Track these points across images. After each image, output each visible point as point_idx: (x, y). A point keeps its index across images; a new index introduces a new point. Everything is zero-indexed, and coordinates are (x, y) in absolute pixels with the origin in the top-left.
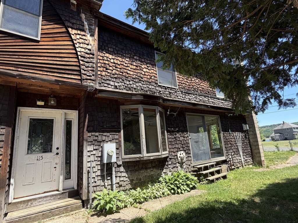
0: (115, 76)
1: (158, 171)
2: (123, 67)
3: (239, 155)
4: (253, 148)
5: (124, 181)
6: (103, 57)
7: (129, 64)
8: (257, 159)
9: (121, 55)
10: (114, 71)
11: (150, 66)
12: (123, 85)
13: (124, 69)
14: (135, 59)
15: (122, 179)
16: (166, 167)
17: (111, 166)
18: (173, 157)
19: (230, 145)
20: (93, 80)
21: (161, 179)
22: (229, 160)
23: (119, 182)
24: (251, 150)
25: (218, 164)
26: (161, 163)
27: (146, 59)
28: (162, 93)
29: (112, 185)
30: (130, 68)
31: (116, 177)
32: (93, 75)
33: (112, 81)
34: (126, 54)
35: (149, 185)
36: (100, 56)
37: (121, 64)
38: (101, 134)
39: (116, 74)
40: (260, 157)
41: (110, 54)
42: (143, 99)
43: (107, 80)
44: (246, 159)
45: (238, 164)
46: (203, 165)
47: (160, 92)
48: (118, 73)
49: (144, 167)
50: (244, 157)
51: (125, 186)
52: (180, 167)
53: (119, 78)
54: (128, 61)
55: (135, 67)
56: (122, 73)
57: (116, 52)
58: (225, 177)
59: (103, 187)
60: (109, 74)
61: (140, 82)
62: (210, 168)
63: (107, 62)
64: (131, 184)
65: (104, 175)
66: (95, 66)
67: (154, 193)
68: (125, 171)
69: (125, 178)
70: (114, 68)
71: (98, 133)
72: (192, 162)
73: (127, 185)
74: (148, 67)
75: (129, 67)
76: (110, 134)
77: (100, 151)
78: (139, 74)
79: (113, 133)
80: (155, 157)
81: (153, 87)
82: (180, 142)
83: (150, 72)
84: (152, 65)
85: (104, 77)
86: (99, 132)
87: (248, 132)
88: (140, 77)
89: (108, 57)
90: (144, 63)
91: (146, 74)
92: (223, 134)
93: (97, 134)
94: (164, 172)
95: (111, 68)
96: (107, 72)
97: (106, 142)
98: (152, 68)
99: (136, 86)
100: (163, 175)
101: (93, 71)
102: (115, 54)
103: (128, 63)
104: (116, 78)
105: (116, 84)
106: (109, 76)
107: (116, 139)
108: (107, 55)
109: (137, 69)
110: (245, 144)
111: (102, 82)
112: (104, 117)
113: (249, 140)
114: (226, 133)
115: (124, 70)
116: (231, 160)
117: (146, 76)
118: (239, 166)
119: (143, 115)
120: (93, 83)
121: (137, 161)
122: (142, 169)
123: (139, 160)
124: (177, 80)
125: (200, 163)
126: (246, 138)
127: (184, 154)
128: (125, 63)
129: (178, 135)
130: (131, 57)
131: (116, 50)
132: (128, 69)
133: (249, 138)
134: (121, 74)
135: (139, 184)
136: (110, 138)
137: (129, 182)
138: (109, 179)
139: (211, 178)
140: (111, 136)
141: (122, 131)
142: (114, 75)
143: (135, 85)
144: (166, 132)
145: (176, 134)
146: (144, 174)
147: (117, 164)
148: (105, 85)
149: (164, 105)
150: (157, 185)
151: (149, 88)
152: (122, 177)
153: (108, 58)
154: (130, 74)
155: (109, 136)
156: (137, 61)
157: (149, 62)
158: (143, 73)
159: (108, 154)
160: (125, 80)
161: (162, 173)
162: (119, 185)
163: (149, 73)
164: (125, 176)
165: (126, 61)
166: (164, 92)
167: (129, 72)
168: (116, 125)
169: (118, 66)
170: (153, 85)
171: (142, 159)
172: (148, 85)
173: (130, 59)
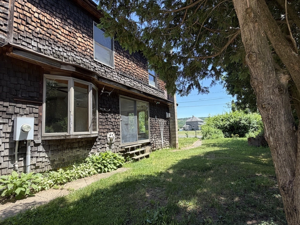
0: (39, 36)
1: (85, 151)
2: (51, 27)
3: (160, 139)
4: (172, 133)
5: (43, 162)
6: (22, 5)
7: (60, 27)
8: (173, 142)
9: (50, 11)
10: (38, 29)
11: (86, 37)
12: (50, 50)
13: (52, 30)
14: (68, 23)
15: (40, 160)
16: (94, 147)
17: (26, 144)
18: (102, 138)
19: (154, 130)
21: (88, 159)
22: (152, 142)
23: (36, 163)
24: (170, 135)
25: (143, 145)
26: (89, 143)
27: (82, 27)
28: (97, 69)
29: (25, 167)
30: (61, 32)
31: (32, 157)
32: (5, 25)
33: (34, 41)
34: (57, 14)
35: (73, 165)
36: (18, 3)
37: (49, 23)
38: (13, 104)
39: (41, 34)
40: (175, 140)
41: (34, 5)
42: (75, 71)
43: (27, 37)
44: (165, 142)
45: (159, 146)
46: (131, 146)
47: (95, 69)
48: (43, 32)
49: (69, 147)
50: (164, 140)
51: (44, 168)
52: (108, 148)
53: (45, 40)
54: (59, 22)
55: (67, 33)
56: (50, 35)
57: (43, 6)
58: (147, 156)
59: (12, 170)
60: (30, 31)
61: (72, 52)
62: (136, 149)
63: (28, 14)
64: (51, 165)
65: (14, 156)
66: (8, 13)
67: (78, 173)
68: (44, 151)
69: (44, 158)
70: (38, 25)
71: (8, 103)
72: (121, 143)
73: (45, 166)
74: (83, 37)
75: (60, 30)
76: (27, 107)
77: (9, 126)
78: (72, 42)
79: (30, 106)
80: (83, 136)
81: (87, 61)
82: (111, 123)
83: (86, 43)
84: (88, 36)
85: (22, 33)
86: (10, 102)
87: (169, 120)
88: (73, 46)
89: (30, 8)
90: (79, 30)
91: (81, 44)
92: (151, 119)
93: (6, 104)
94: (92, 152)
95: (33, 24)
96: (27, 27)
97: (20, 115)
98: (88, 40)
99: (67, 55)
100: (90, 155)
101: (7, 19)
102: (41, 7)
103: (58, 25)
104: (40, 38)
105: (40, 46)
106: (31, 33)
107: (35, 113)
108: (29, 5)
109: (69, 35)
110: (166, 129)
111: (19, 39)
112: (18, 84)
113: (169, 127)
114: (153, 118)
115: (53, 32)
116: (154, 142)
117: (80, 47)
118: (159, 148)
119: (73, 89)
120: (4, 35)
121: (61, 140)
122: (67, 148)
123: (64, 138)
124: (114, 60)
125: (127, 144)
126: (167, 124)
127: (114, 135)
128: (55, 24)
129: (109, 116)
130: (63, 19)
131: (43, 3)
132: (58, 32)
133: (169, 125)
134: (48, 35)
135: (61, 165)
136: (26, 111)
137: (49, 163)
138: (22, 160)
139: (136, 157)
140: (27, 109)
141: (44, 105)
142: (38, 34)
143: (65, 54)
144: (97, 111)
145: (107, 115)
146: (68, 154)
147: (34, 142)
148: (24, 43)
149: (98, 83)
150: (82, 165)
151: (83, 61)
152: (40, 157)
153: (30, 10)
154: (61, 40)
155: (25, 109)
156: (70, 26)
157: (85, 31)
158: (77, 42)
159: (22, 130)
160: (53, 44)
161: (90, 153)
162: (36, 167)
163: (84, 44)
164: (44, 157)
165: (56, 22)
166: (100, 70)
167: (59, 36)
168: (36, 96)
169: (45, 25)
170: (88, 59)
171: (68, 137)
172: (82, 58)
173: (61, 21)
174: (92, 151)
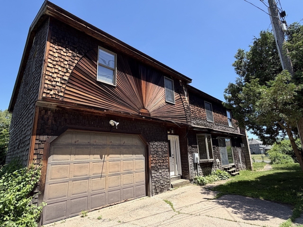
3: (240, 163)
8: (249, 166)
9: (194, 105)
18: (215, 162)
19: (236, 157)
20: (190, 122)
21: (212, 173)
22: (236, 165)
23: (199, 172)
24: (245, 160)
25: (233, 167)
27: (202, 106)
38: (192, 148)
41: (191, 106)
44: (243, 165)
45: (240, 168)
46: (227, 167)
49: (206, 166)
52: (218, 167)
58: (238, 174)
59: (195, 174)
64: (203, 174)
65: (195, 169)
66: (190, 114)
68: (200, 167)
72: (222, 165)
77: (192, 157)
79: (195, 148)
82: (217, 154)
84: (204, 109)
87: (243, 149)
88: (201, 117)
91: (203, 115)
105: (194, 122)
110: (242, 156)
112: (192, 140)
114: (234, 147)
119: (207, 138)
123: (207, 162)
124: (213, 117)
127: (219, 160)
130: (197, 106)
131: (192, 103)
132: (197, 113)
133: (244, 152)
134: (195, 116)
136: (196, 151)
141: (198, 147)
146: (206, 170)
150: (213, 176)
154: (198, 116)
156: (199, 108)
159: (197, 159)
160: (196, 119)
161: (212, 170)
164: (201, 170)
165: (195, 109)
166: (209, 125)
169: (194, 112)
170: (205, 122)
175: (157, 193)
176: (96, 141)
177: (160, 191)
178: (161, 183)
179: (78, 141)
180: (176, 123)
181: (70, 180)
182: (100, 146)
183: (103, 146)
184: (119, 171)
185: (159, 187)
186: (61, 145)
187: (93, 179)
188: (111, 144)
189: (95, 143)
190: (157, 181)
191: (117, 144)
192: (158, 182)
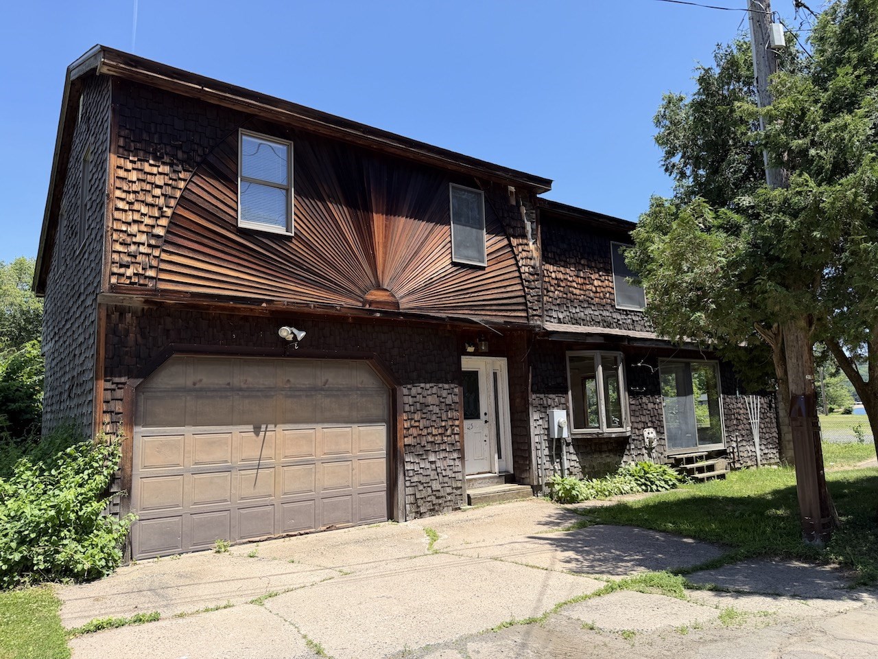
0: (558, 301)
1: (616, 457)
2: (567, 283)
3: (751, 443)
4: (785, 429)
5: (575, 467)
7: (575, 277)
8: (790, 454)
9: (563, 261)
10: (556, 292)
11: (604, 274)
12: (569, 316)
13: (568, 286)
14: (583, 265)
15: (572, 463)
16: (627, 452)
17: (562, 443)
18: (637, 438)
19: (735, 422)
20: (540, 316)
21: (620, 470)
22: (731, 451)
23: (570, 467)
24: (779, 433)
26: (620, 446)
27: (598, 260)
28: (621, 323)
29: (562, 470)
30: (577, 283)
31: (566, 460)
33: (555, 311)
34: (570, 259)
35: (607, 476)
37: (564, 279)
38: (546, 395)
39: (559, 298)
42: (603, 342)
44: (766, 451)
45: (747, 460)
46: (686, 456)
47: (618, 322)
48: (561, 295)
49: (600, 449)
50: (763, 447)
51: (576, 474)
52: (647, 455)
53: (563, 304)
54: (573, 271)
55: (582, 281)
56: (567, 294)
57: (558, 259)
58: (722, 477)
60: (551, 300)
61: (589, 307)
62: (697, 461)
63: (547, 279)
64: (582, 472)
65: (553, 456)
66: (541, 293)
68: (575, 452)
69: (576, 462)
70: (556, 288)
71: (543, 394)
72: (667, 448)
73: (578, 472)
74: (600, 276)
75: (575, 281)
76: (556, 397)
77: (546, 421)
78: (589, 291)
79: (558, 395)
80: (618, 434)
81: (608, 314)
82: (648, 413)
83: (604, 284)
84: (606, 271)
86: (543, 392)
87: (775, 395)
88: (590, 297)
89: (548, 270)
90: (595, 269)
91: (598, 289)
92: (724, 399)
93: (542, 396)
95: (553, 289)
96: (548, 296)
97: (552, 407)
98: (607, 278)
99: (585, 315)
100: (623, 465)
102: (557, 262)
103: (573, 275)
104: (559, 304)
105: (560, 315)
106: (551, 302)
107: (563, 404)
108: (548, 267)
109: (585, 284)
110: (767, 420)
112: (548, 370)
113: (777, 413)
114: (730, 397)
115: (569, 288)
116: (735, 450)
117: (598, 295)
118: (749, 464)
119: (602, 368)
120: (539, 320)
123: (597, 437)
124: (645, 294)
125: (678, 451)
126: (770, 407)
127: (654, 433)
128: (570, 276)
129: (645, 400)
130: (577, 263)
131: (558, 255)
132: (574, 286)
133: (776, 408)
134: (565, 296)
135: (594, 474)
136: (557, 402)
137: (581, 469)
138: (559, 462)
139: (699, 476)
140: (557, 399)
141: (570, 393)
142: (556, 299)
143: (582, 314)
144: (627, 393)
145: (641, 398)
146: (598, 460)
147: (566, 441)
150: (617, 479)
151: (603, 317)
152: (572, 461)
153: (548, 272)
154: (577, 295)
155: (555, 399)
156: (585, 269)
157: (601, 265)
158: (594, 289)
159: (559, 426)
160: (570, 306)
161: (622, 462)
162: (570, 472)
163: (602, 288)
165: (570, 272)
166: (624, 321)
167: (575, 291)
168: (562, 382)
169: (561, 284)
170: (608, 311)
171: (600, 436)
173: (576, 267)
174: (625, 458)
175: (420, 515)
176: (246, 380)
177: (431, 510)
178: (434, 488)
179: (201, 381)
180: (487, 322)
181: (188, 471)
182: (258, 391)
183: (267, 393)
184: (311, 455)
185: (429, 499)
186: (161, 392)
187: (242, 472)
188: (288, 386)
189: (246, 386)
190: (420, 482)
191: (304, 387)
192: (425, 485)
